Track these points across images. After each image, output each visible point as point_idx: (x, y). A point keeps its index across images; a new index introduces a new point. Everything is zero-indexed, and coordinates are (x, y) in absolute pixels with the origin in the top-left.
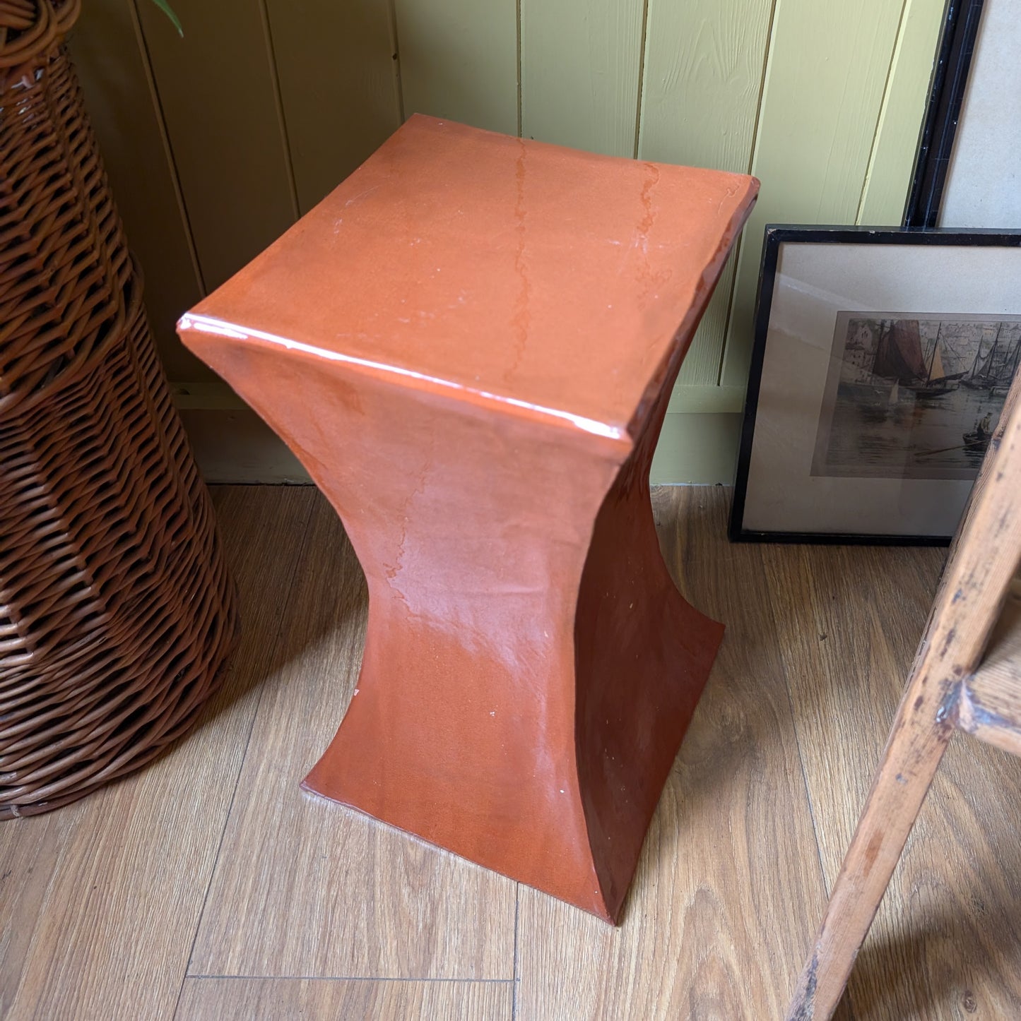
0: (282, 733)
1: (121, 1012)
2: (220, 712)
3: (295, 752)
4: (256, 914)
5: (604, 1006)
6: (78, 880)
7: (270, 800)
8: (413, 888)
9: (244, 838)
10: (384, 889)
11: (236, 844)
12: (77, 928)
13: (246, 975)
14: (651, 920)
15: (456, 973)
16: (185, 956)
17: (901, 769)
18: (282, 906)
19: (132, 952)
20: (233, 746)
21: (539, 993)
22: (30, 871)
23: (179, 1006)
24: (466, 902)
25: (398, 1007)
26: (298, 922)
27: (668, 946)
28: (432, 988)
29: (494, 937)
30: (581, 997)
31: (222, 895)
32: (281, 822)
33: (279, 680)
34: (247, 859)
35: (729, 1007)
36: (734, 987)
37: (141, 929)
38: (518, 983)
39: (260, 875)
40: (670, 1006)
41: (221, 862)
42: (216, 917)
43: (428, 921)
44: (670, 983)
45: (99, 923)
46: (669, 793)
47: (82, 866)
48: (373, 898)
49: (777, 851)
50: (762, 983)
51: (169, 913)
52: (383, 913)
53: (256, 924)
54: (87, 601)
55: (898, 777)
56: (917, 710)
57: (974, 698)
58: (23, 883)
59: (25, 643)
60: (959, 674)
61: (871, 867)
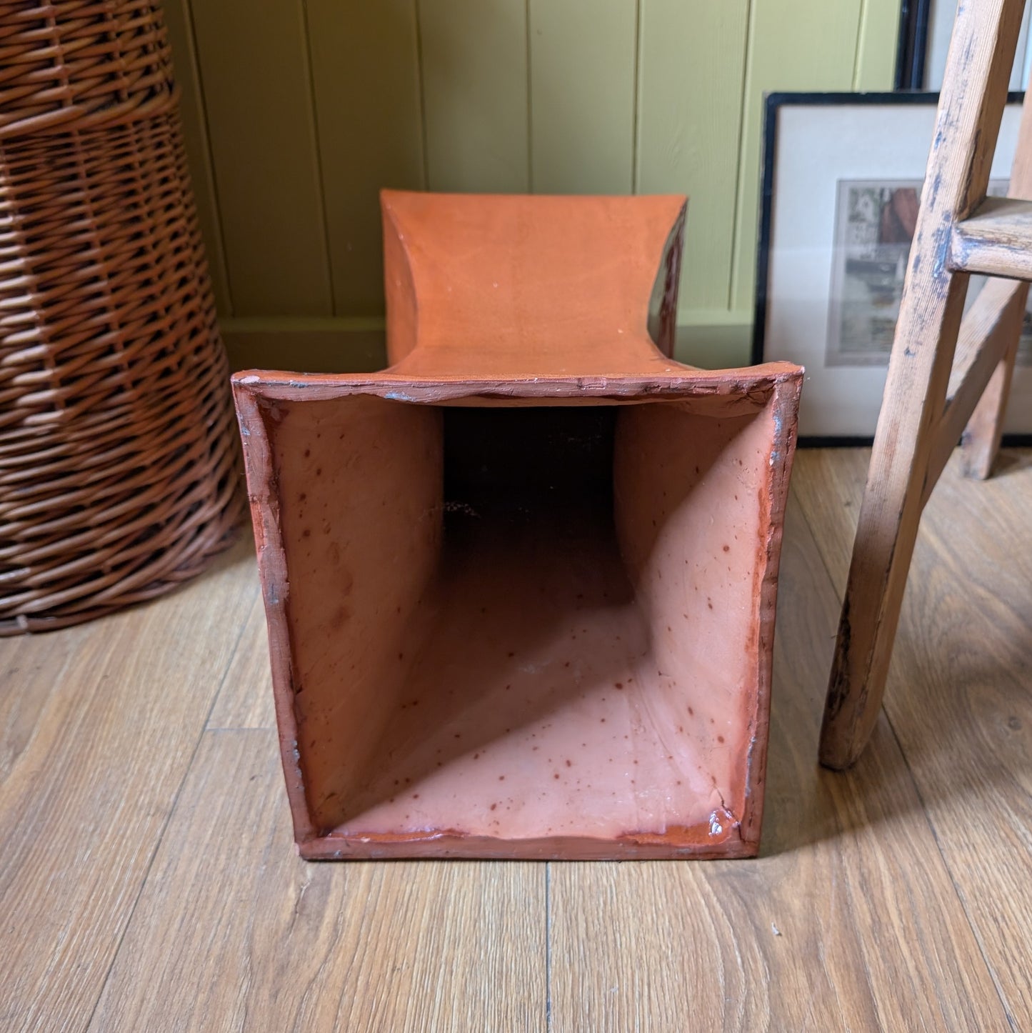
1: (138, 754)
6: (88, 673)
12: (89, 702)
17: (908, 342)
19: (148, 716)
22: (38, 668)
23: (198, 749)
31: (239, 679)
37: (155, 702)
41: (236, 658)
42: (234, 692)
45: (112, 699)
47: (93, 663)
54: (115, 370)
55: (907, 352)
56: (915, 272)
57: (962, 233)
58: (30, 677)
59: (56, 397)
60: (948, 221)
61: (890, 466)
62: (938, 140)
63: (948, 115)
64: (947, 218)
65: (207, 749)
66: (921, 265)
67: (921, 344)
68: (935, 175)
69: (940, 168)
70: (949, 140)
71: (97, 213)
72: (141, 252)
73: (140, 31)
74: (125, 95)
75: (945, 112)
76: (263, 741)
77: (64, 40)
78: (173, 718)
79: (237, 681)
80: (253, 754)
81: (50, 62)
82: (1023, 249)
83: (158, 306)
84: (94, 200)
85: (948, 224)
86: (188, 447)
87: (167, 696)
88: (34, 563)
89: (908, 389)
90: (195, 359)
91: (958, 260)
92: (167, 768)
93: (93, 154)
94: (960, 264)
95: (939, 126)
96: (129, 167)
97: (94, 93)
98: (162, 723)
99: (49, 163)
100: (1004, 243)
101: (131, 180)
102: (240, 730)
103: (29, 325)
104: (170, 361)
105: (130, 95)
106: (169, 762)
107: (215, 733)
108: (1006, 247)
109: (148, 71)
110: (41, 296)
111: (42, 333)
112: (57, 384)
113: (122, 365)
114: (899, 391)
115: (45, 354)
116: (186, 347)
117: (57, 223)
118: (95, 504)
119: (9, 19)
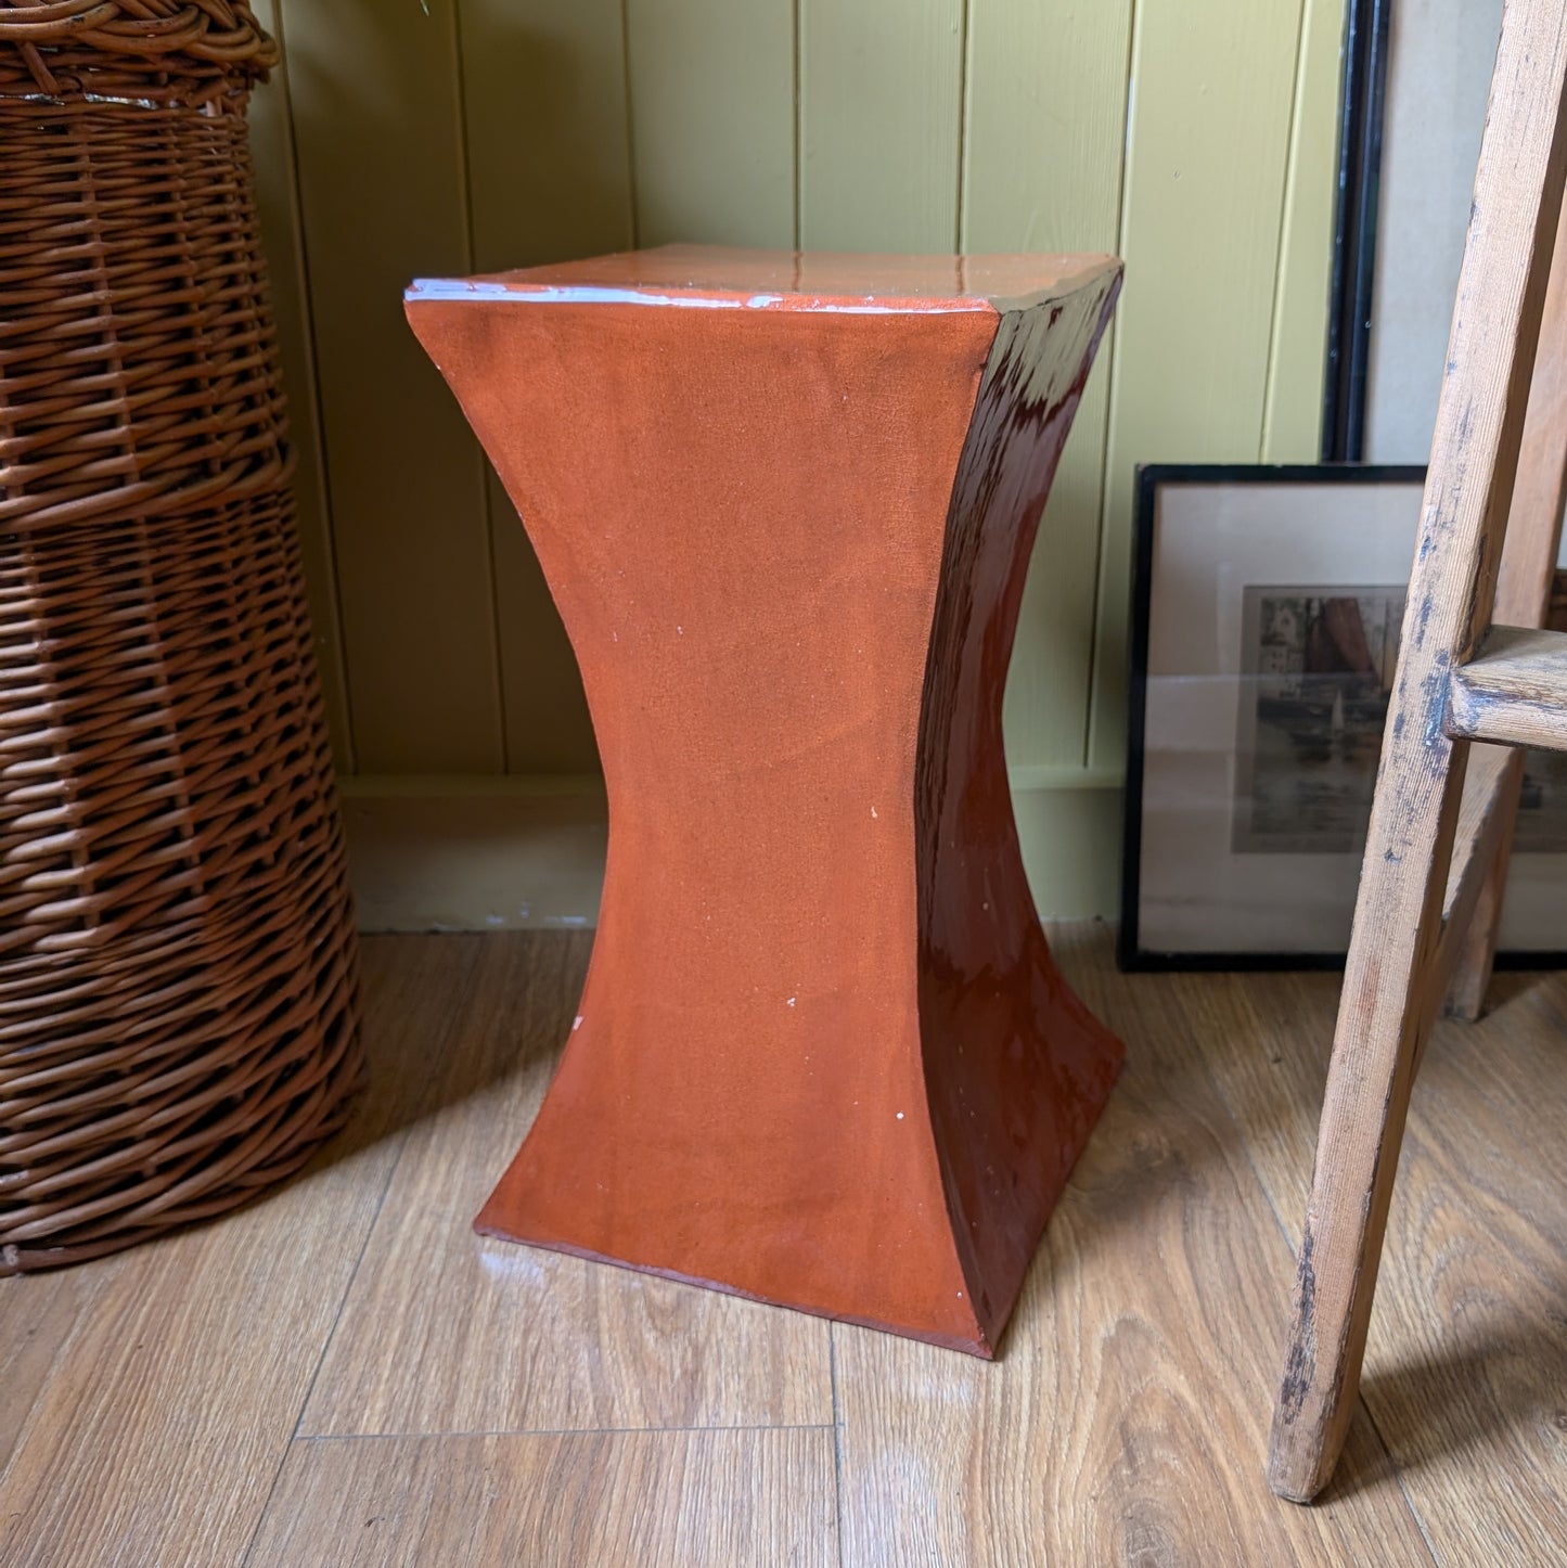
0: (441, 1178)
1: (185, 1480)
3: (462, 1197)
4: (407, 1367)
5: (984, 1446)
6: (113, 1338)
7: (424, 1248)
8: (663, 1333)
9: (383, 1288)
10: (617, 1335)
11: (371, 1295)
12: (109, 1391)
13: (393, 1433)
14: (1049, 1353)
15: (739, 1420)
16: (291, 1416)
17: (1391, 841)
18: (450, 1359)
19: (203, 1414)
20: (361, 1194)
21: (878, 1437)
23: (282, 1472)
24: (749, 1344)
25: (646, 1460)
26: (477, 1373)
27: (1079, 1380)
28: (702, 1440)
29: (799, 1380)
30: (945, 1439)
31: (351, 1349)
32: (444, 1268)
33: (433, 1125)
34: (391, 1312)
35: (1184, 1440)
36: (1189, 1419)
37: (217, 1389)
38: (842, 1428)
39: (411, 1326)
40: (1091, 1442)
41: (347, 1314)
42: (342, 1371)
43: (690, 1366)
44: (1087, 1418)
45: (146, 1385)
46: (1062, 1222)
47: (119, 1324)
48: (598, 1345)
49: (1238, 1276)
50: (1234, 1413)
51: (264, 1370)
52: (615, 1361)
53: (408, 1378)
54: (180, 866)
55: (1389, 856)
56: (1397, 737)
57: (1467, 683)
58: (19, 1347)
59: (87, 907)
60: (1444, 664)
61: (1369, 1027)
62: (1425, 548)
63: (1439, 512)
64: (1442, 660)
65: (296, 1471)
66: (1405, 728)
67: (1410, 845)
68: (1423, 596)
69: (1430, 588)
70: (1442, 549)
71: (164, 636)
72: (229, 690)
73: (244, 376)
74: (216, 466)
75: (1434, 508)
76: (387, 1457)
77: (132, 390)
78: (243, 1417)
79: (347, 1352)
80: (370, 1481)
81: (111, 421)
82: (1561, 709)
83: (249, 770)
84: (162, 617)
85: (1444, 670)
86: (281, 980)
87: (236, 1379)
88: (37, 1163)
89: (1392, 910)
90: (302, 846)
91: (1464, 723)
92: (232, 1505)
93: (165, 551)
94: (1466, 728)
95: (1427, 528)
96: (216, 569)
97: (170, 463)
98: (226, 1427)
99: (98, 563)
100: (1531, 698)
101: (219, 587)
102: (351, 1438)
103: (54, 801)
104: (264, 852)
105: (225, 466)
106: (235, 1495)
107: (311, 1442)
108: (1536, 705)
109: (252, 431)
110: (74, 758)
111: (71, 811)
112: (90, 888)
113: (190, 858)
114: (1379, 914)
115: (75, 842)
116: (290, 829)
117: (105, 650)
118: (137, 1069)
119: (54, 362)
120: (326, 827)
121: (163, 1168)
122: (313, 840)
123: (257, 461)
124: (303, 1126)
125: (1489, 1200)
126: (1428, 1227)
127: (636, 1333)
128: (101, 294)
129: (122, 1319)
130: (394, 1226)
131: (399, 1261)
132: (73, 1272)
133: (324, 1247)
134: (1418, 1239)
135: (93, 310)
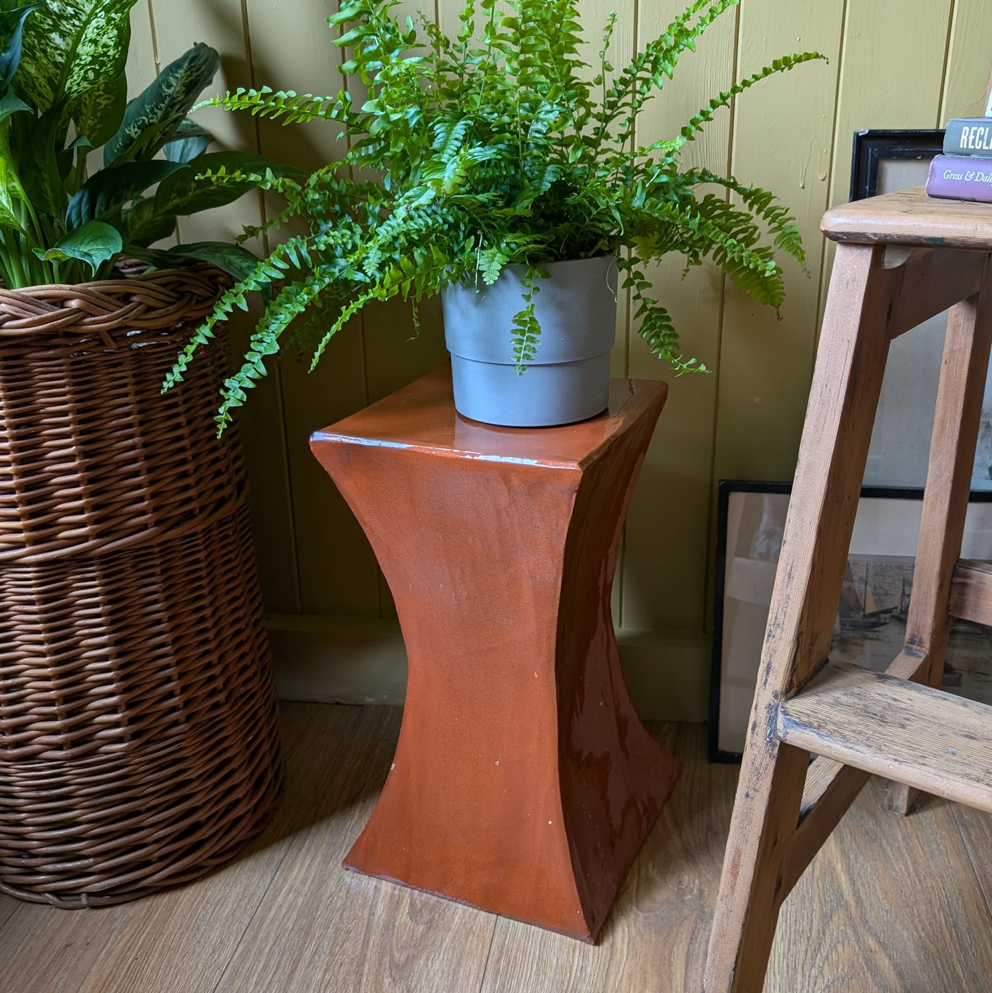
0: (305, 869)
2: (257, 851)
3: (313, 881)
4: (262, 986)
6: (124, 953)
7: (287, 912)
8: (394, 979)
9: (261, 935)
10: (370, 978)
11: (254, 939)
12: (117, 983)
17: (749, 788)
18: (284, 983)
20: (263, 875)
22: (88, 944)
32: (294, 926)
33: (309, 833)
34: (261, 950)
37: (168, 988)
39: (270, 961)
41: (240, 950)
45: (136, 981)
47: (129, 944)
48: (359, 983)
51: (192, 980)
54: (173, 709)
55: (747, 795)
56: (753, 733)
57: (786, 712)
58: (80, 952)
59: (124, 732)
60: (777, 698)
61: (735, 884)
62: (769, 636)
63: (776, 618)
64: (776, 696)
66: (757, 729)
67: (758, 791)
68: (767, 661)
69: (771, 657)
70: (777, 637)
71: (166, 599)
73: (215, 461)
74: (197, 512)
75: (774, 616)
77: (152, 483)
79: (236, 972)
81: (140, 499)
82: (828, 736)
83: (212, 658)
85: (776, 701)
86: (229, 760)
87: (179, 983)
88: (98, 855)
89: (748, 824)
90: (243, 690)
91: (782, 735)
93: (168, 557)
95: (770, 625)
96: (196, 561)
97: (172, 514)
99: (133, 566)
100: (815, 728)
101: (197, 570)
103: (108, 682)
104: (221, 697)
105: (202, 510)
108: (816, 732)
109: (219, 488)
110: (119, 661)
111: (117, 687)
112: (126, 723)
113: (178, 705)
114: (741, 825)
115: (118, 702)
116: (235, 683)
117: (136, 608)
118: (148, 810)
119: (113, 474)
120: (258, 678)
121: (161, 859)
122: (250, 686)
123: (222, 502)
124: (238, 834)
125: (871, 942)
126: (830, 956)
127: (381, 978)
128: (136, 440)
129: (131, 941)
130: (275, 897)
131: (272, 920)
132: (114, 909)
133: (238, 906)
134: (821, 965)
135: (133, 447)
